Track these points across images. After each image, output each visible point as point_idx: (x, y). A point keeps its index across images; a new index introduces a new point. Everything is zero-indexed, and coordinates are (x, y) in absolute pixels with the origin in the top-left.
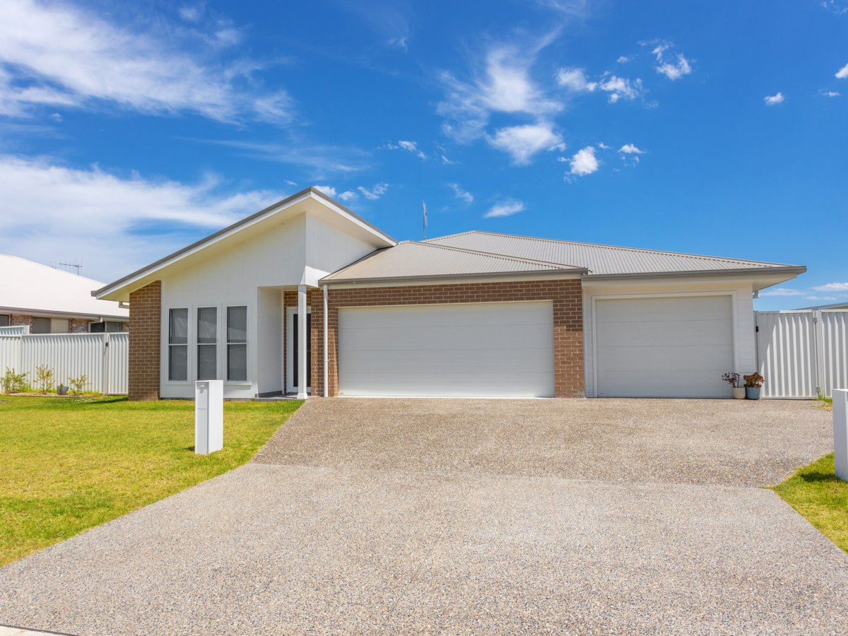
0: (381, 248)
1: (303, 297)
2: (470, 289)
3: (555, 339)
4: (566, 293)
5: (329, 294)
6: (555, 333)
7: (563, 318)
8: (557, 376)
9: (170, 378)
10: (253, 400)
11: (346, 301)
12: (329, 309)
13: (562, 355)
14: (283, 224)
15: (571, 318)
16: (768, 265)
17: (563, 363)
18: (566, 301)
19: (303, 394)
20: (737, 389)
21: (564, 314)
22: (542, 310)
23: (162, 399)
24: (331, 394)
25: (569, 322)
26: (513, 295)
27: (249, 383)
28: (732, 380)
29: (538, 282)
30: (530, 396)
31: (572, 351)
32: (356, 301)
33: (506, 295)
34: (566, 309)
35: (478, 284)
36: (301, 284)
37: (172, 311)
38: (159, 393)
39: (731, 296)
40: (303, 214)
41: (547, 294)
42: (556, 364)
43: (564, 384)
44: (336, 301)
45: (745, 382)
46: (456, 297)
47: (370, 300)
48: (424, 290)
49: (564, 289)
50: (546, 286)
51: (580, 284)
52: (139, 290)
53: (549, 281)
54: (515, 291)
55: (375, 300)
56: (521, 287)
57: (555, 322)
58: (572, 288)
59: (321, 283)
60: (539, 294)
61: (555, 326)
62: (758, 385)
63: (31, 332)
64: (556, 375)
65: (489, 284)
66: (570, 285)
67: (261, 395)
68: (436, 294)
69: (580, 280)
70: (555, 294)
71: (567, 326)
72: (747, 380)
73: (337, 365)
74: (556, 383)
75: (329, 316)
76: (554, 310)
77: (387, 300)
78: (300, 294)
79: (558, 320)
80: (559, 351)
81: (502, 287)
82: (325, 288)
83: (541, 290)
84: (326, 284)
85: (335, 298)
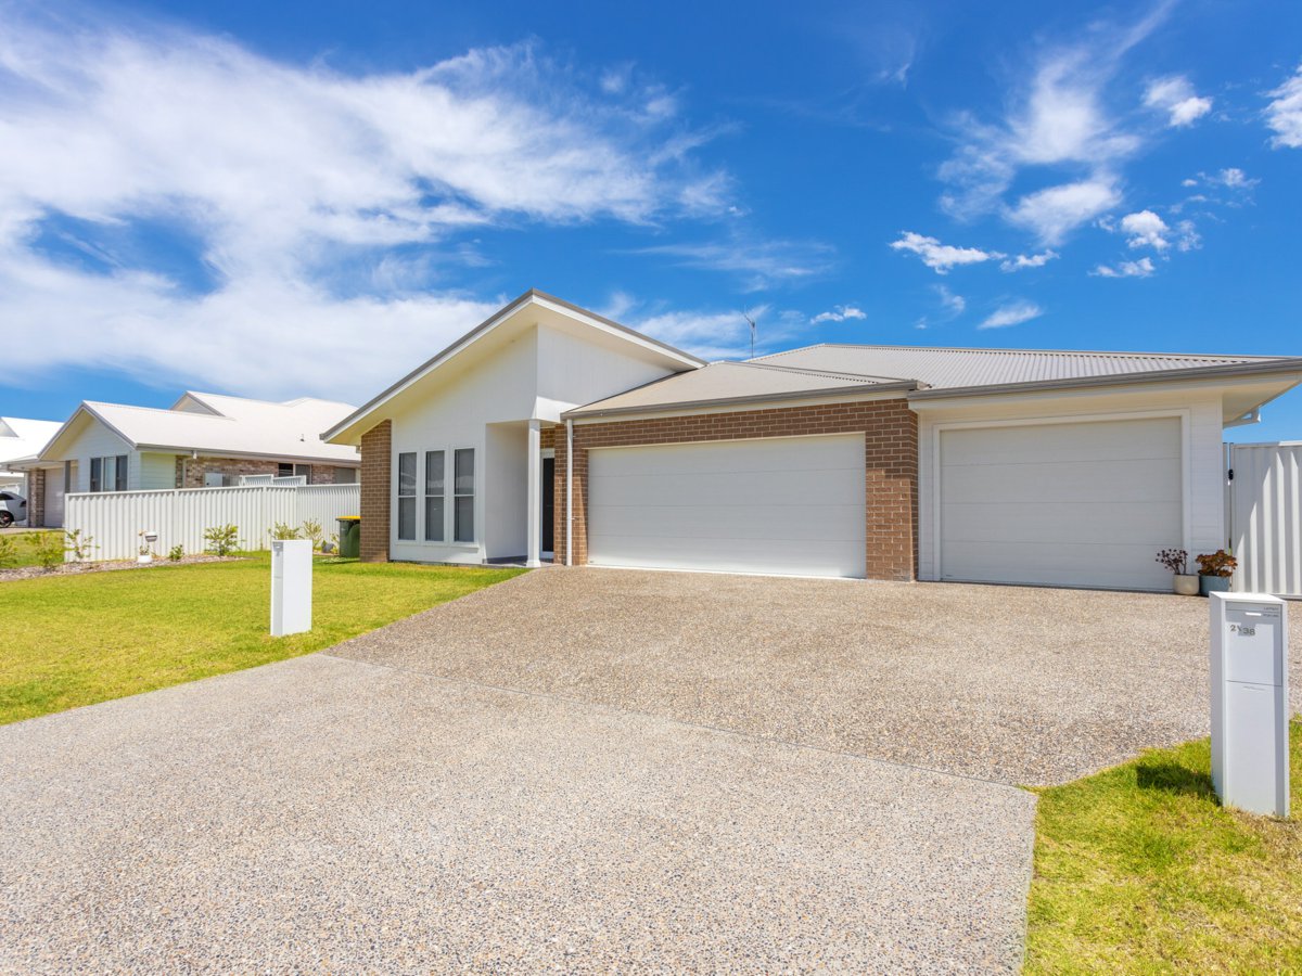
0: (680, 371)
1: (535, 437)
2: (748, 418)
3: (868, 490)
4: (886, 420)
5: (574, 432)
6: (869, 481)
7: (880, 458)
8: (870, 546)
9: (400, 537)
10: (480, 566)
11: (594, 440)
12: (574, 451)
13: (877, 515)
14: (513, 341)
15: (893, 458)
16: (1239, 361)
17: (879, 527)
18: (886, 433)
19: (535, 562)
20: (1181, 577)
21: (882, 452)
22: (849, 447)
23: (392, 561)
24: (576, 561)
25: (889, 465)
26: (807, 426)
27: (476, 545)
28: (1175, 562)
29: (843, 405)
30: (832, 574)
31: (892, 509)
32: (606, 439)
33: (797, 427)
34: (886, 446)
35: (759, 412)
36: (533, 417)
37: (402, 456)
38: (388, 554)
39: (1180, 418)
40: (535, 327)
41: (857, 422)
42: (869, 529)
43: (880, 558)
44: (583, 441)
45: (1199, 566)
46: (729, 431)
47: (622, 438)
48: (689, 423)
49: (883, 415)
50: (856, 410)
51: (907, 406)
52: (370, 432)
53: (860, 403)
54: (810, 420)
55: (629, 438)
56: (819, 413)
57: (869, 466)
58: (895, 413)
59: (564, 417)
60: (846, 423)
61: (867, 471)
62: (1225, 572)
63: (308, 483)
64: (868, 545)
65: (774, 410)
66: (892, 408)
67: (491, 561)
68: (703, 427)
69: (904, 400)
70: (869, 422)
71: (887, 471)
72: (1204, 563)
73: (586, 524)
74: (868, 558)
75: (574, 461)
76: (868, 447)
77: (642, 437)
78: (531, 431)
79: (873, 460)
80: (873, 509)
81: (792, 415)
82: (569, 424)
83: (848, 417)
84: (569, 418)
85: (583, 436)
